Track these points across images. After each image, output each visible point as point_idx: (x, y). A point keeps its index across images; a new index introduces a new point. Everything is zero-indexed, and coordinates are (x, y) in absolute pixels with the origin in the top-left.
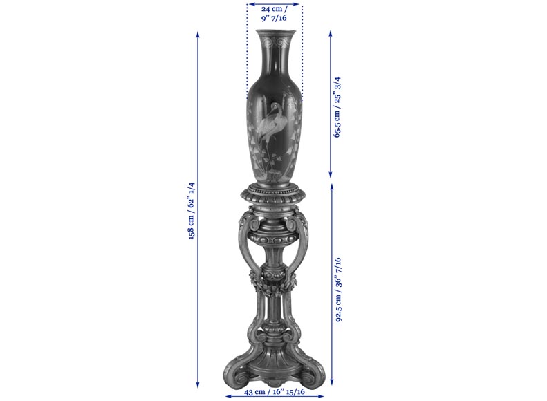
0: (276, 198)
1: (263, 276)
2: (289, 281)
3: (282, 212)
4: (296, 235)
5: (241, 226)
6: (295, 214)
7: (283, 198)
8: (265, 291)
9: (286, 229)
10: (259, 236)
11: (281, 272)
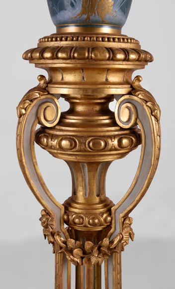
0: (94, 49)
1: (67, 222)
2: (118, 231)
3: (107, 83)
4: (135, 136)
5: (21, 115)
6: (133, 91)
7: (110, 50)
8: (71, 251)
9: (114, 123)
10: (57, 136)
11: (102, 214)
